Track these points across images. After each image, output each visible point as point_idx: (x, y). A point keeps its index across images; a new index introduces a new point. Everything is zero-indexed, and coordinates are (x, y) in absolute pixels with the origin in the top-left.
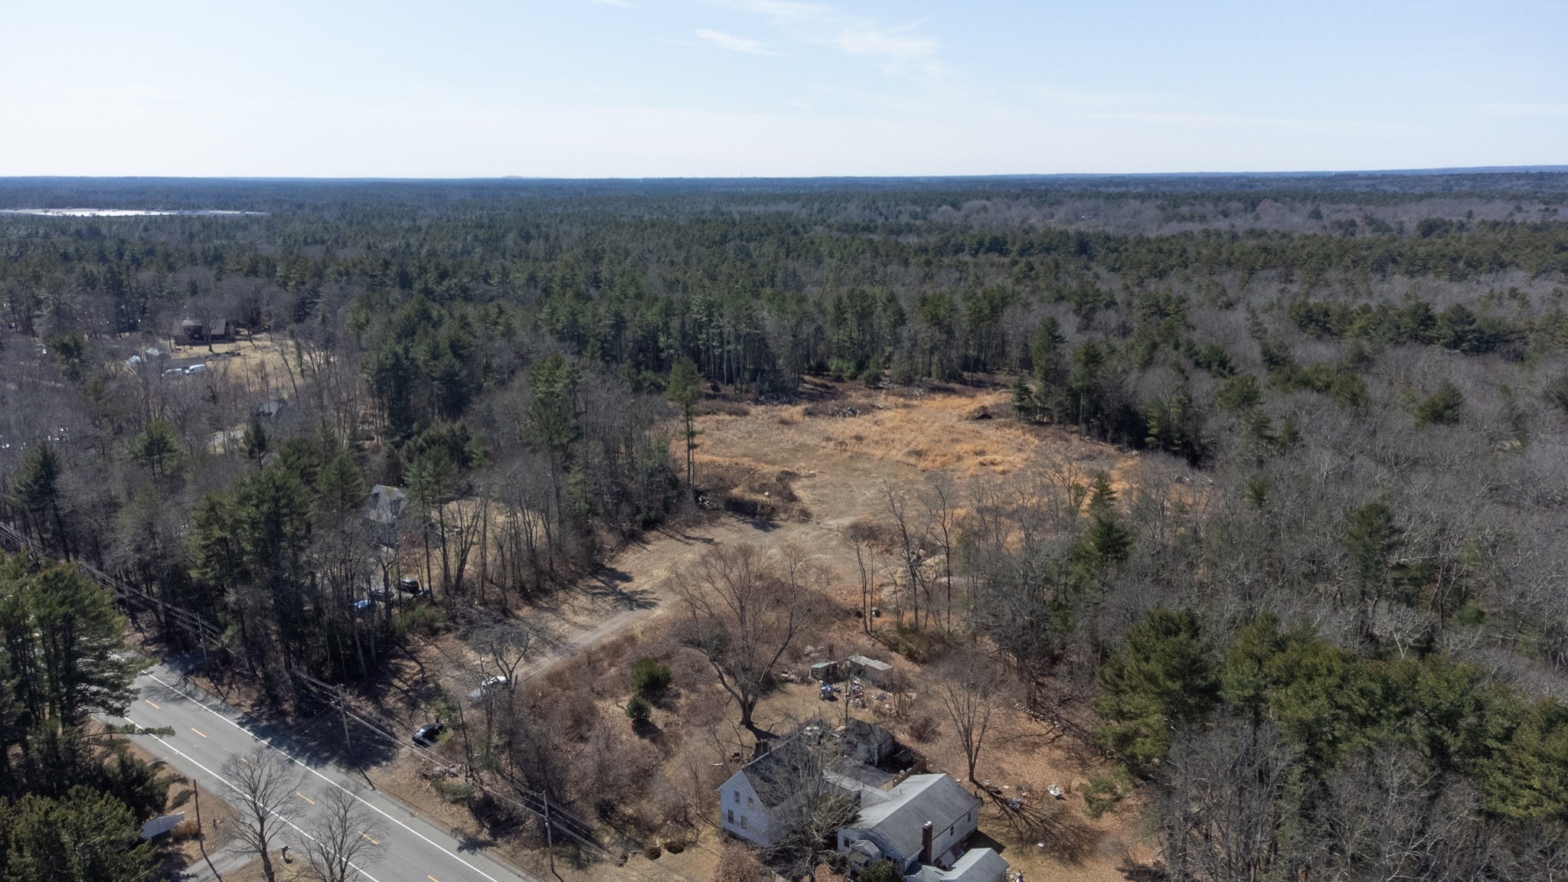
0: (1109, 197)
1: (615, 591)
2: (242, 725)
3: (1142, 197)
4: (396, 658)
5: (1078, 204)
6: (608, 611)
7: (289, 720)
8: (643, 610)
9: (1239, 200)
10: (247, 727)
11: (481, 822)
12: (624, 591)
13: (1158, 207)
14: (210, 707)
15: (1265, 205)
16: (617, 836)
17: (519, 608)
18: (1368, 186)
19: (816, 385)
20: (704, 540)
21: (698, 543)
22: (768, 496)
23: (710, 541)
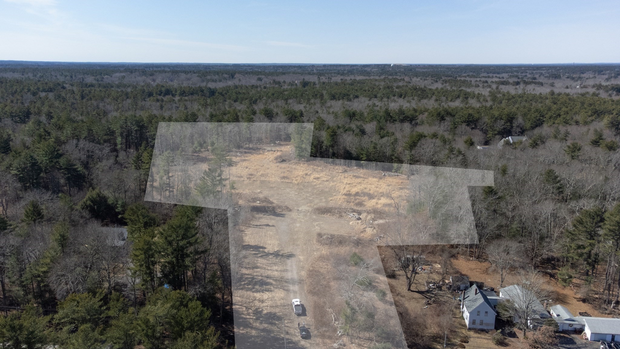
0: (169, 72)
1: (267, 254)
6: (280, 262)
8: (293, 258)
12: (271, 252)
15: (237, 75)
20: (265, 225)
21: (264, 227)
22: (259, 203)
23: (268, 225)
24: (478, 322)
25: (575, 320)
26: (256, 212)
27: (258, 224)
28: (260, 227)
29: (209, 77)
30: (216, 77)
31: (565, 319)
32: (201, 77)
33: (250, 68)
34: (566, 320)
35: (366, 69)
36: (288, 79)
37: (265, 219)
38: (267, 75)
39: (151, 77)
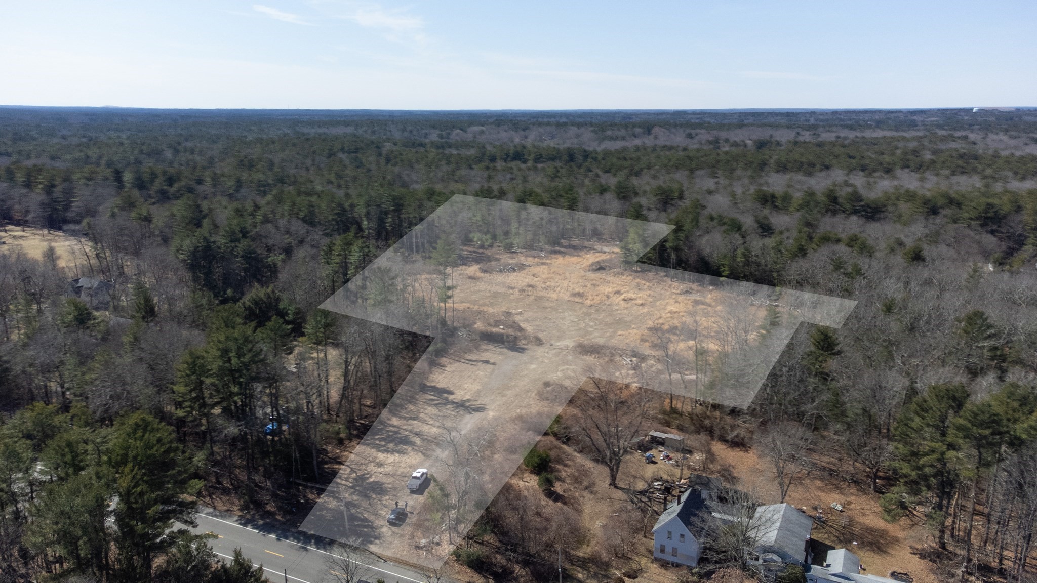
0: (559, 125)
1: (448, 402)
2: (245, 525)
3: (579, 125)
4: (327, 464)
5: (541, 130)
6: (455, 416)
7: (279, 517)
8: (479, 413)
9: (640, 127)
10: (249, 526)
11: (483, 576)
12: (456, 401)
13: (592, 131)
14: (207, 514)
15: (656, 130)
16: (584, 572)
17: (389, 419)
18: (698, 119)
19: (470, 252)
20: (482, 361)
21: (480, 364)
22: (503, 329)
23: (487, 362)
24: (668, 549)
25: (849, 577)
26: (485, 342)
27: (474, 358)
28: (474, 363)
29: (609, 133)
30: (623, 132)
31: (832, 573)
32: (596, 133)
33: (699, 116)
34: (834, 575)
35: (915, 118)
36: (736, 136)
37: (492, 353)
38: (708, 127)
39: (522, 133)
